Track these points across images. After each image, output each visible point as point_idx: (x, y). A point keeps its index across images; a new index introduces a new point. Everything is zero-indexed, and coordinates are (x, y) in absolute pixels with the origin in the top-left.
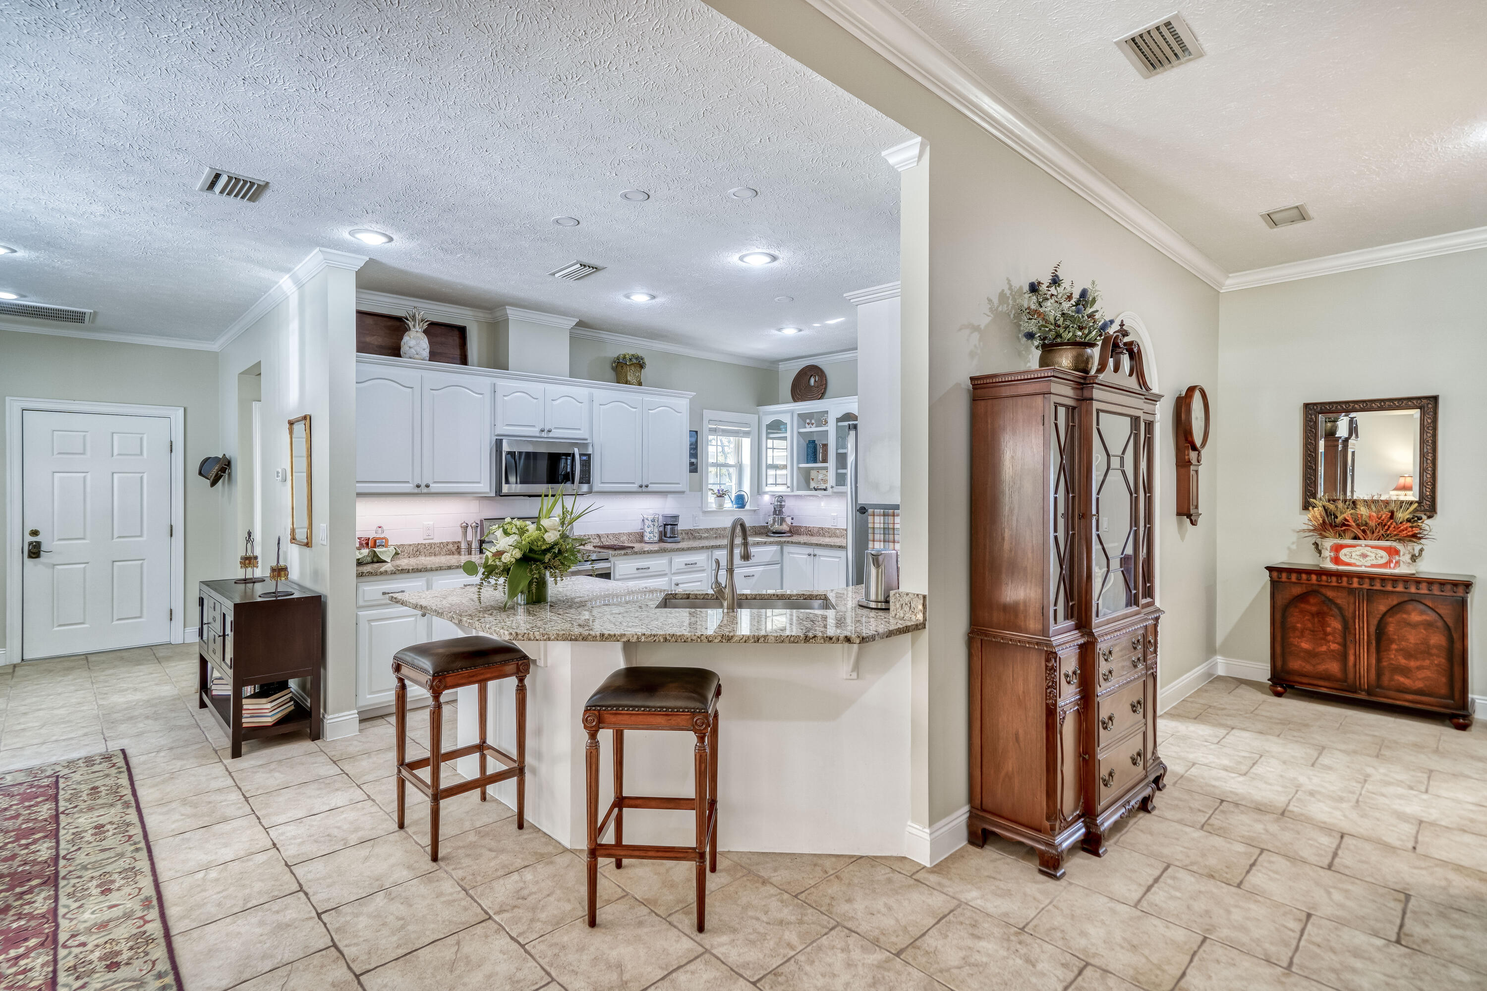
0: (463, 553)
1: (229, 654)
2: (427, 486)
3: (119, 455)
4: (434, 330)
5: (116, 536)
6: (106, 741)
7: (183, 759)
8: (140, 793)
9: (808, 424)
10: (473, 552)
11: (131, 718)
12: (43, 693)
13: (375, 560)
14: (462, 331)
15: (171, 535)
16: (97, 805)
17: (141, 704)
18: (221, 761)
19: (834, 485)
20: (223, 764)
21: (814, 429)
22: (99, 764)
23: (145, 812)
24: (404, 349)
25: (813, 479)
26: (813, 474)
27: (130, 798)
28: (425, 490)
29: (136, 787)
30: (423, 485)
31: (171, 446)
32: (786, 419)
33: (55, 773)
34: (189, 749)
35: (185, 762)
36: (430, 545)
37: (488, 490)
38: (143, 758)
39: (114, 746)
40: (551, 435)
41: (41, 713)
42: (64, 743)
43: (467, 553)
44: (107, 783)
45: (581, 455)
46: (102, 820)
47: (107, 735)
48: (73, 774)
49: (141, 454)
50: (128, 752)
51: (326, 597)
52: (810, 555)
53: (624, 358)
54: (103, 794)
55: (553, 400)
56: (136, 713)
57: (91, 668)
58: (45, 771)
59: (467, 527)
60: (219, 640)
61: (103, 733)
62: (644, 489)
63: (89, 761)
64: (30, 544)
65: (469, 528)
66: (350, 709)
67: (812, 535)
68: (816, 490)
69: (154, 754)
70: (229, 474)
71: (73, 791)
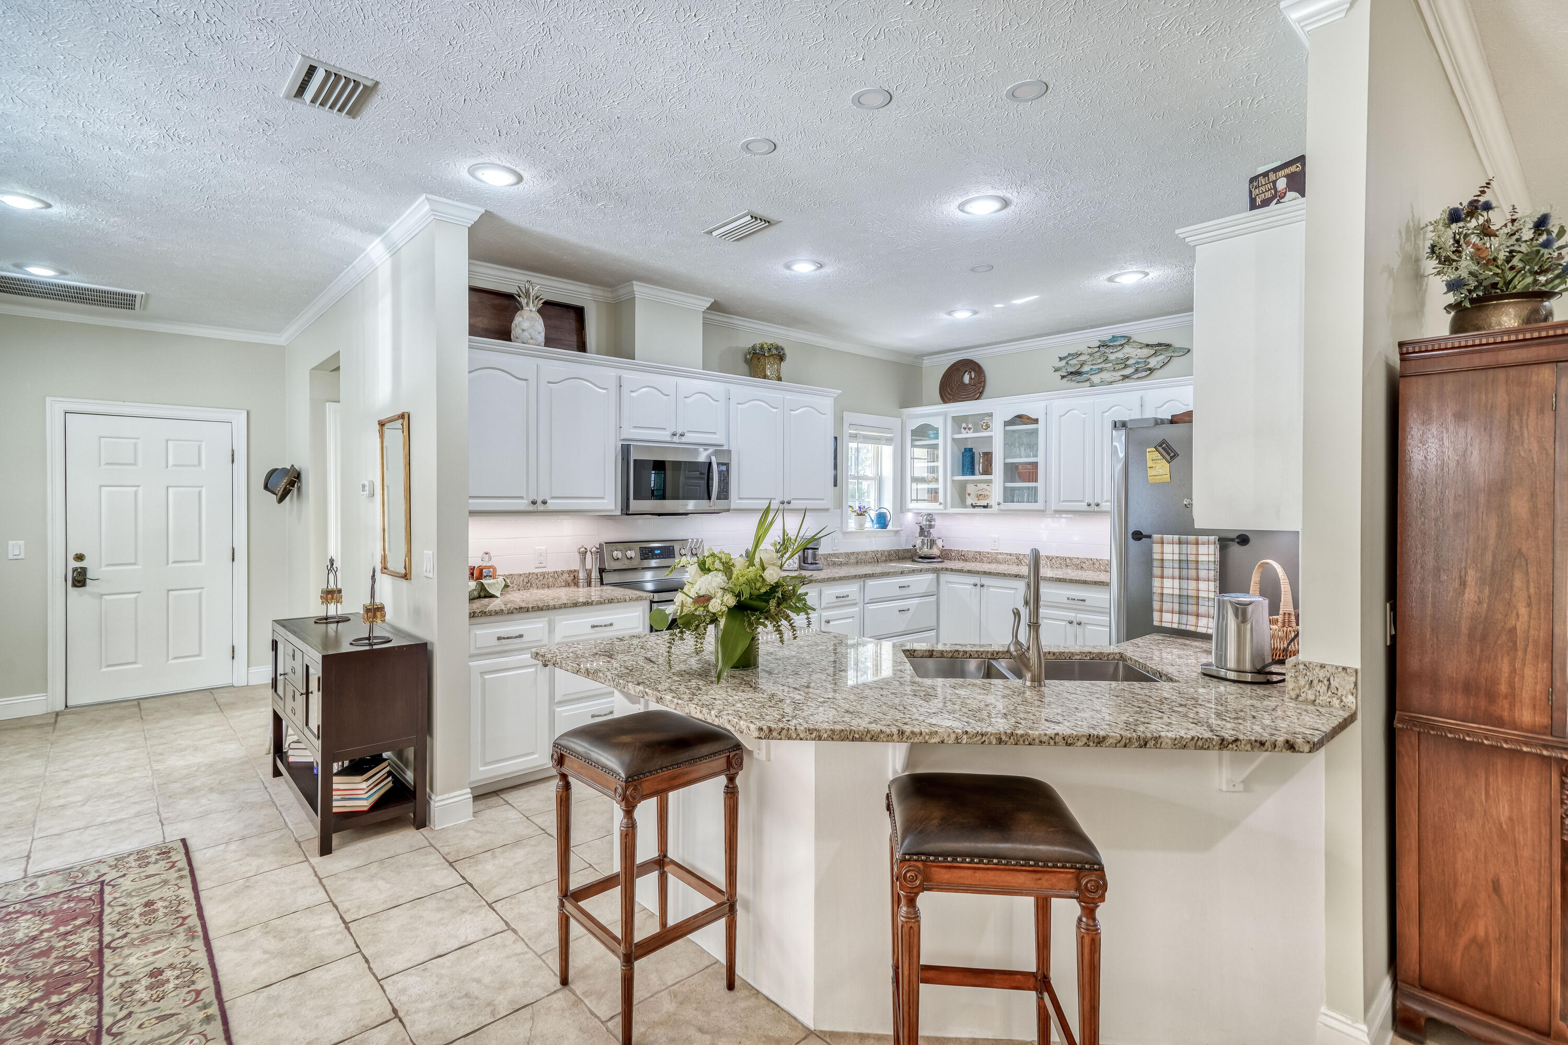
0: (581, 584)
1: (316, 719)
2: (544, 502)
3: (174, 465)
4: (550, 309)
5: (171, 561)
6: (162, 825)
7: (259, 856)
8: (210, 911)
9: (965, 429)
10: (593, 583)
11: (192, 790)
12: (88, 753)
13: (482, 594)
14: (579, 312)
15: (233, 560)
16: (153, 933)
17: (203, 769)
18: (307, 860)
19: (1001, 501)
20: (310, 864)
21: (971, 435)
22: (155, 863)
23: (215, 944)
24: (515, 332)
25: (969, 494)
26: (970, 488)
27: (194, 921)
28: (541, 507)
29: (203, 902)
30: (539, 501)
31: (233, 455)
32: (937, 423)
33: (99, 877)
34: (266, 839)
35: (261, 860)
36: (543, 574)
37: (612, 507)
38: (209, 853)
39: (173, 833)
40: (683, 440)
41: (85, 782)
42: (112, 828)
43: (586, 585)
44: (166, 895)
45: (718, 464)
46: (161, 961)
47: (164, 816)
48: (121, 880)
49: (200, 464)
50: (190, 842)
51: (432, 644)
52: (975, 585)
53: (762, 348)
54: (160, 913)
55: (685, 397)
56: (198, 783)
57: (145, 718)
58: (88, 872)
59: (586, 552)
60: (301, 700)
61: (159, 813)
63: (142, 857)
64: (75, 570)
65: (589, 554)
66: (462, 788)
67: (966, 560)
68: (974, 506)
69: (222, 847)
70: (299, 489)
71: (121, 909)
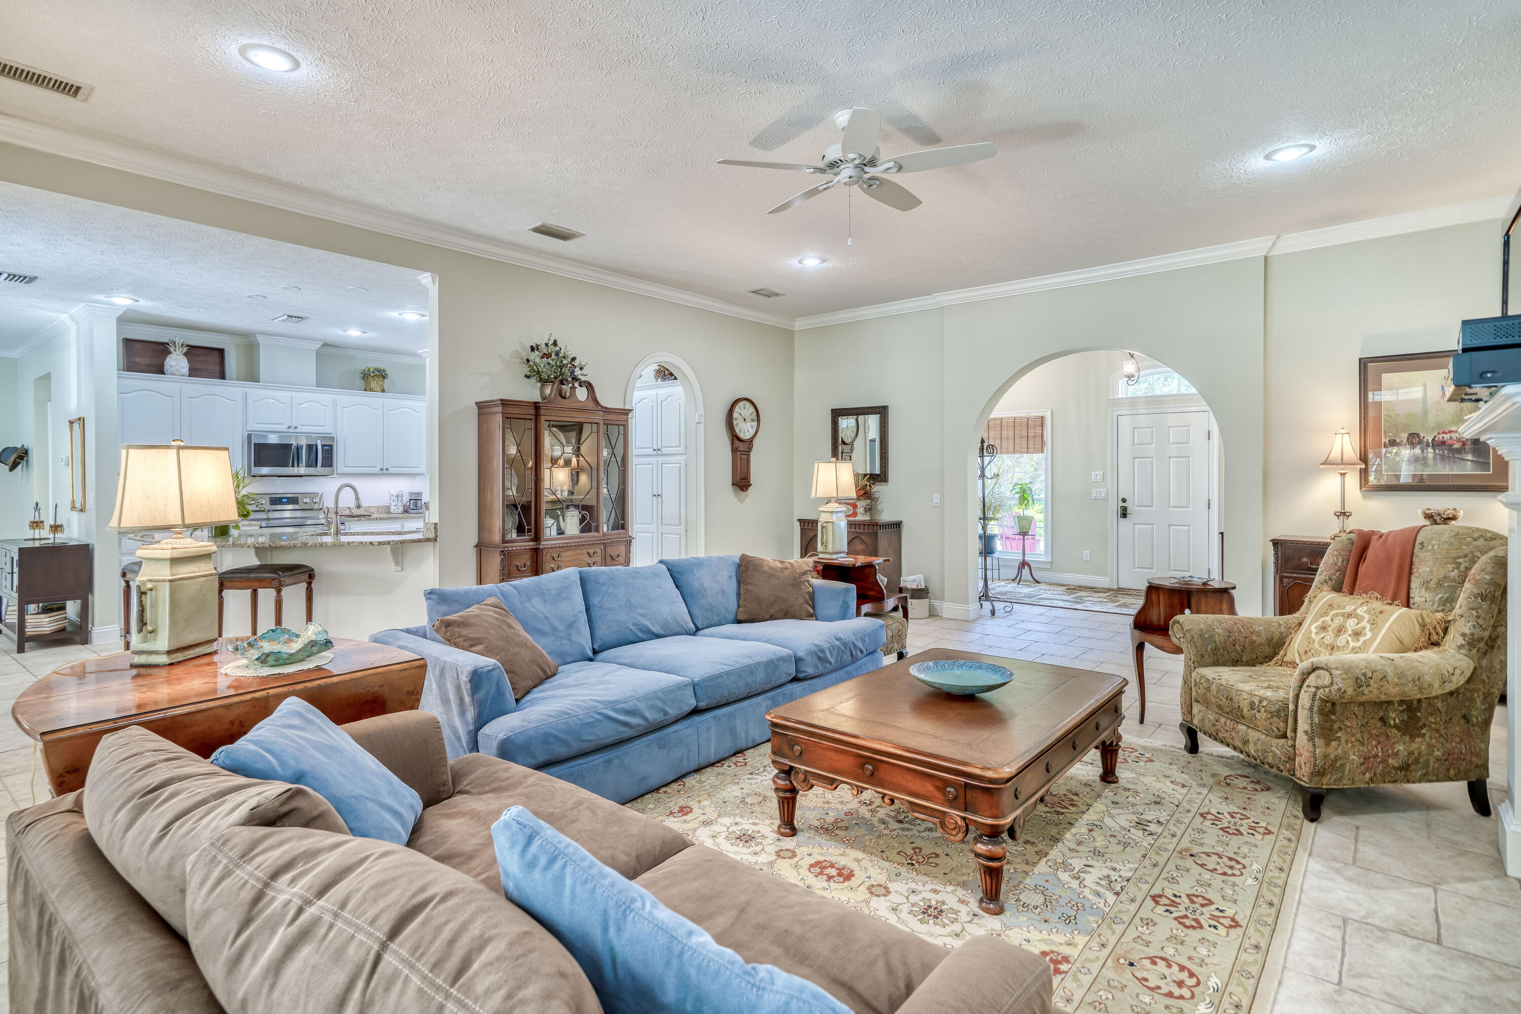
1: (16, 583)
14: (221, 352)
18: (9, 655)
24: (167, 367)
37: (240, 471)
40: (297, 430)
45: (323, 446)
51: (93, 545)
53: (369, 370)
55: (299, 404)
60: (9, 576)
62: (385, 472)
66: (112, 623)
70: (27, 461)
